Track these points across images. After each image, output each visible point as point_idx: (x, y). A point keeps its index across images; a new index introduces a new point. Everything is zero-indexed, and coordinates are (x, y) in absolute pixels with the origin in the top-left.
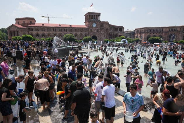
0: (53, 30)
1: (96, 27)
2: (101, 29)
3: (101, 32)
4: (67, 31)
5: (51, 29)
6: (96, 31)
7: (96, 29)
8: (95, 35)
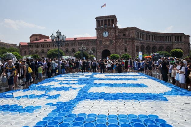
0: (52, 46)
1: (108, 37)
2: (116, 39)
3: (118, 43)
4: (68, 46)
5: (51, 45)
6: (108, 43)
7: (108, 40)
8: (107, 49)
